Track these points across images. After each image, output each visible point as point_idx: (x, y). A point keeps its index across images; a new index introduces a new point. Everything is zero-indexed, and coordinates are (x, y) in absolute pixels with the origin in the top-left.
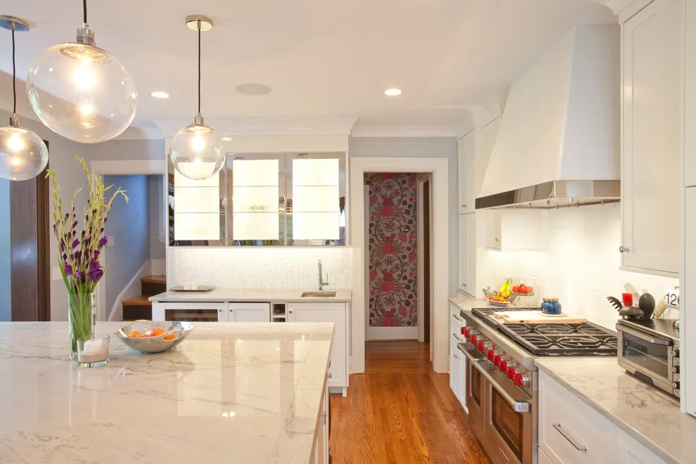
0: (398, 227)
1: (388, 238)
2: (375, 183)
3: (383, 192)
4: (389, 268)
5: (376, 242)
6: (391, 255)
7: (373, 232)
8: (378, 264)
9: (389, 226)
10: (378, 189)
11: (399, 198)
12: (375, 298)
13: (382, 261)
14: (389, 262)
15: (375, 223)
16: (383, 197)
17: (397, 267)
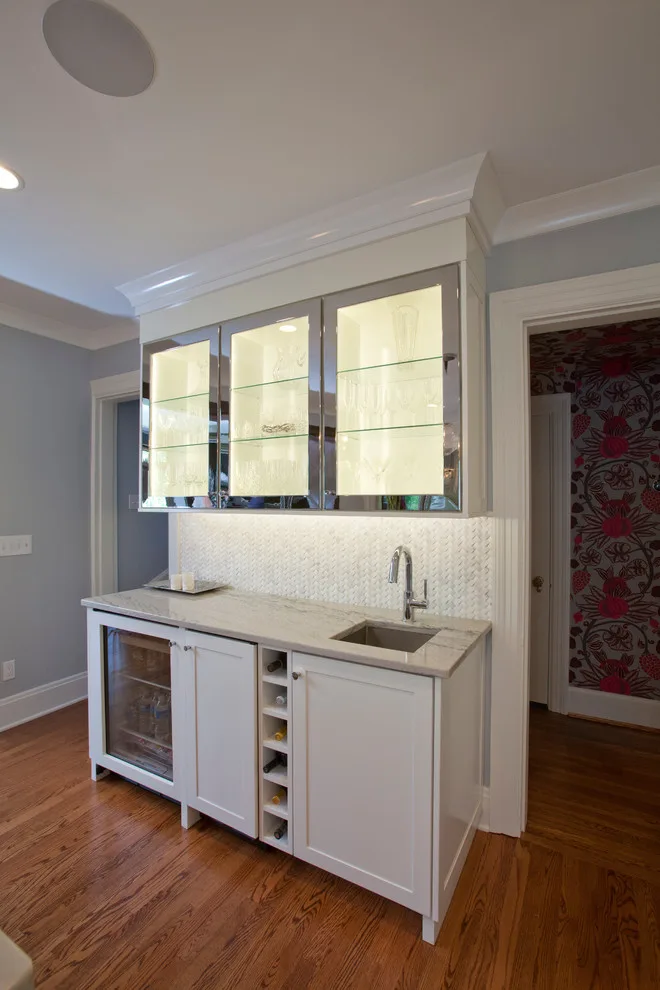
0: (641, 479)
1: (614, 503)
2: (584, 390)
3: (605, 404)
4: (617, 568)
5: (587, 510)
6: (622, 539)
7: (581, 490)
8: (591, 558)
9: (619, 478)
10: (591, 400)
11: (645, 414)
12: (584, 628)
13: (601, 551)
14: (618, 553)
15: (585, 472)
16: (603, 415)
17: (638, 568)
